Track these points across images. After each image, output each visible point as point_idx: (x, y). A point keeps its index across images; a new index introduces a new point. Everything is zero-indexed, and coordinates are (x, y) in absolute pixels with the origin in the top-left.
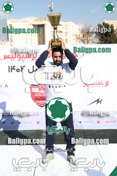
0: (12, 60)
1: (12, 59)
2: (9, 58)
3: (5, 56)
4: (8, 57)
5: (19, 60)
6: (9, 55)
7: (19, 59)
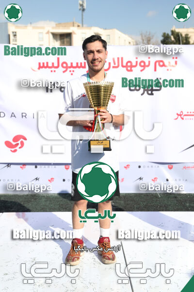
0: (52, 71)
1: (53, 69)
2: (47, 67)
3: (40, 64)
4: (45, 65)
5: (64, 72)
6: (47, 63)
7: (65, 69)
